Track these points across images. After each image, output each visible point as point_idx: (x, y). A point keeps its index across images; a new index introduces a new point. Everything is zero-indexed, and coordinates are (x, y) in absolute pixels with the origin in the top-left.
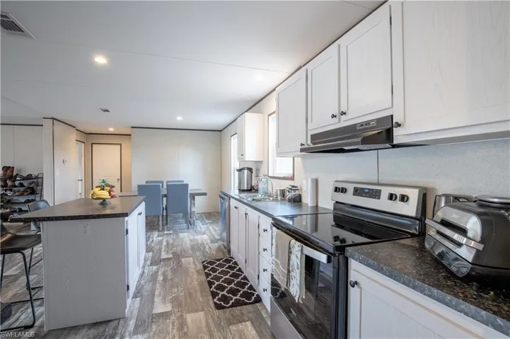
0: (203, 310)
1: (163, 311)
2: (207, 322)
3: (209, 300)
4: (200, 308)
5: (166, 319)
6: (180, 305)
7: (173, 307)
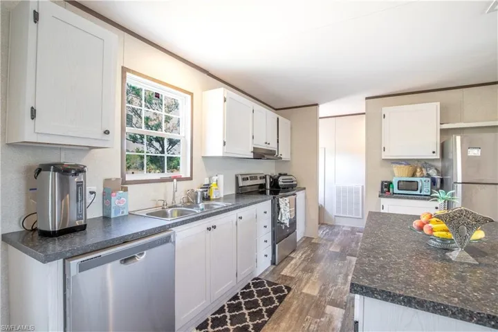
0: (301, 293)
1: (335, 308)
2: (305, 285)
3: (290, 298)
4: (302, 296)
5: (334, 299)
6: (317, 306)
7: (325, 307)
